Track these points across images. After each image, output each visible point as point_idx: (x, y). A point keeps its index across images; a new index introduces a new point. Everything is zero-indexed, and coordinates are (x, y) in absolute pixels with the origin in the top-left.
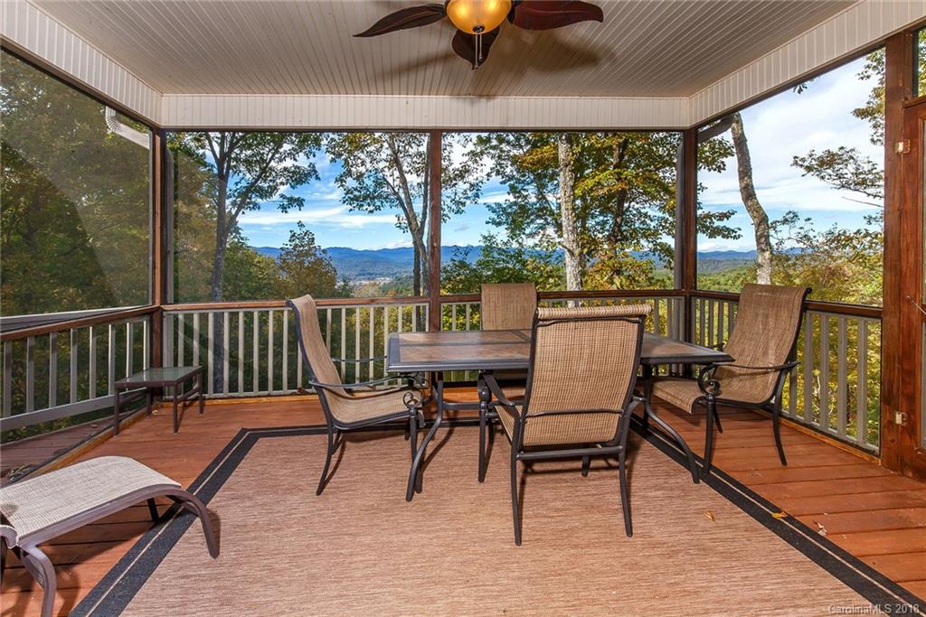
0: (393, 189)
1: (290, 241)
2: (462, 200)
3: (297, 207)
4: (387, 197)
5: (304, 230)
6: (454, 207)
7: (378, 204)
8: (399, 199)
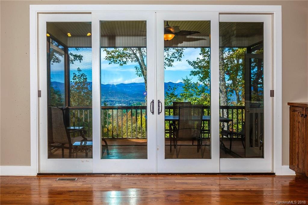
0: (133, 51)
1: (73, 79)
2: (172, 59)
3: (79, 60)
4: (130, 56)
5: (81, 73)
6: (167, 62)
7: (125, 60)
8: (137, 57)
